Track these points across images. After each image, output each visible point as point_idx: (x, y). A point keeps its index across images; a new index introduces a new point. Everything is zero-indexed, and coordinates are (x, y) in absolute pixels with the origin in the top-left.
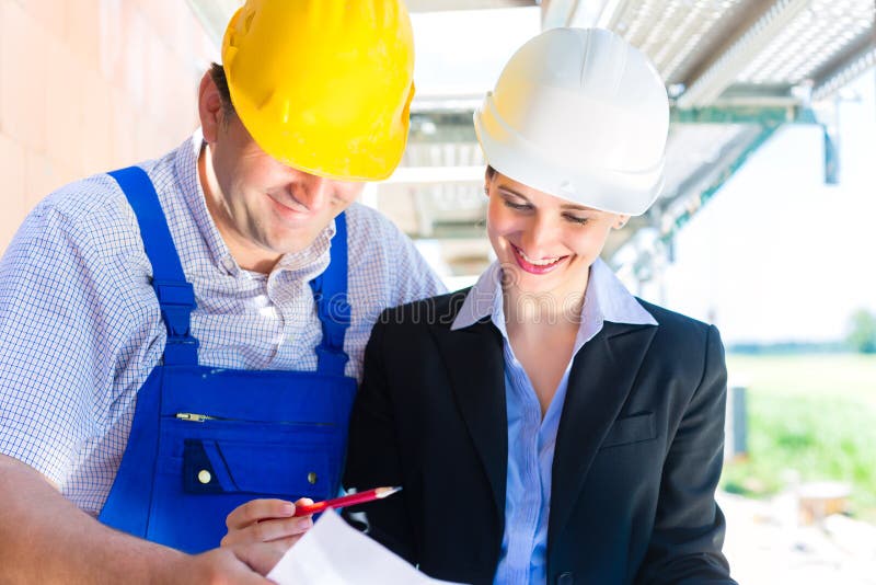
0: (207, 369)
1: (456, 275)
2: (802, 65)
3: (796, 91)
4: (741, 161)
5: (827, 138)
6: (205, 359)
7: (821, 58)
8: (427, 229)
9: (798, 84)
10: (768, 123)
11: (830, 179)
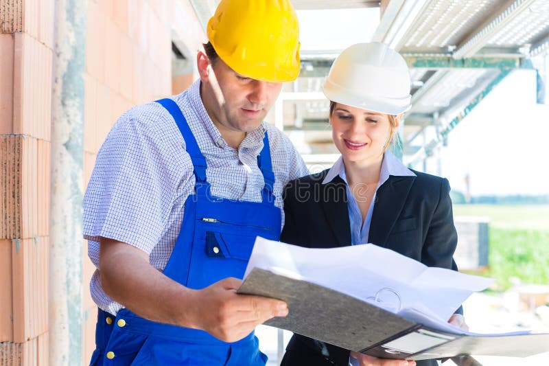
0: (215, 198)
1: (313, 153)
2: (524, 36)
3: (521, 50)
4: (488, 90)
5: (538, 77)
6: (214, 192)
7: (536, 32)
8: (299, 123)
9: (522, 46)
10: (505, 68)
11: (539, 101)
